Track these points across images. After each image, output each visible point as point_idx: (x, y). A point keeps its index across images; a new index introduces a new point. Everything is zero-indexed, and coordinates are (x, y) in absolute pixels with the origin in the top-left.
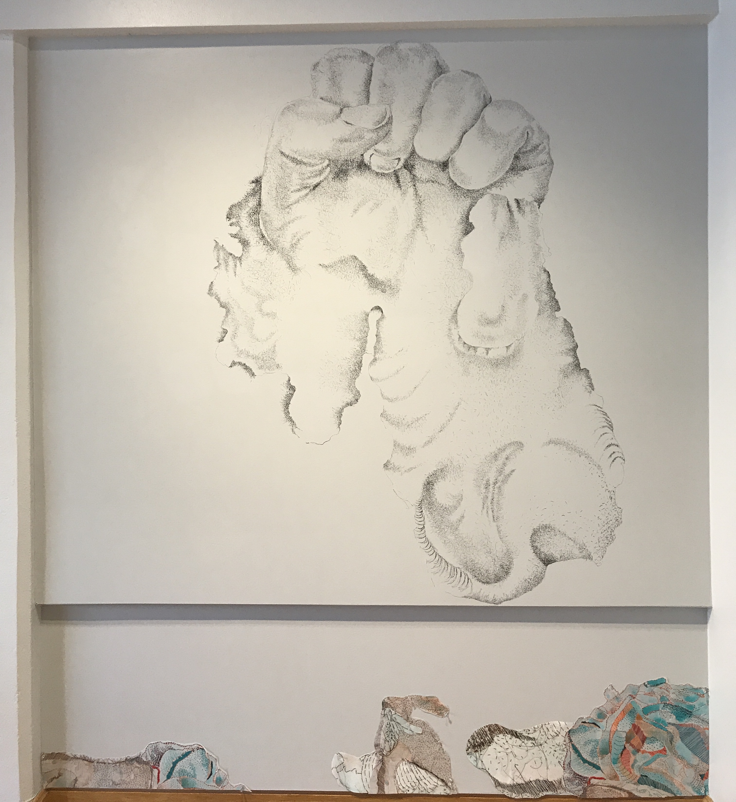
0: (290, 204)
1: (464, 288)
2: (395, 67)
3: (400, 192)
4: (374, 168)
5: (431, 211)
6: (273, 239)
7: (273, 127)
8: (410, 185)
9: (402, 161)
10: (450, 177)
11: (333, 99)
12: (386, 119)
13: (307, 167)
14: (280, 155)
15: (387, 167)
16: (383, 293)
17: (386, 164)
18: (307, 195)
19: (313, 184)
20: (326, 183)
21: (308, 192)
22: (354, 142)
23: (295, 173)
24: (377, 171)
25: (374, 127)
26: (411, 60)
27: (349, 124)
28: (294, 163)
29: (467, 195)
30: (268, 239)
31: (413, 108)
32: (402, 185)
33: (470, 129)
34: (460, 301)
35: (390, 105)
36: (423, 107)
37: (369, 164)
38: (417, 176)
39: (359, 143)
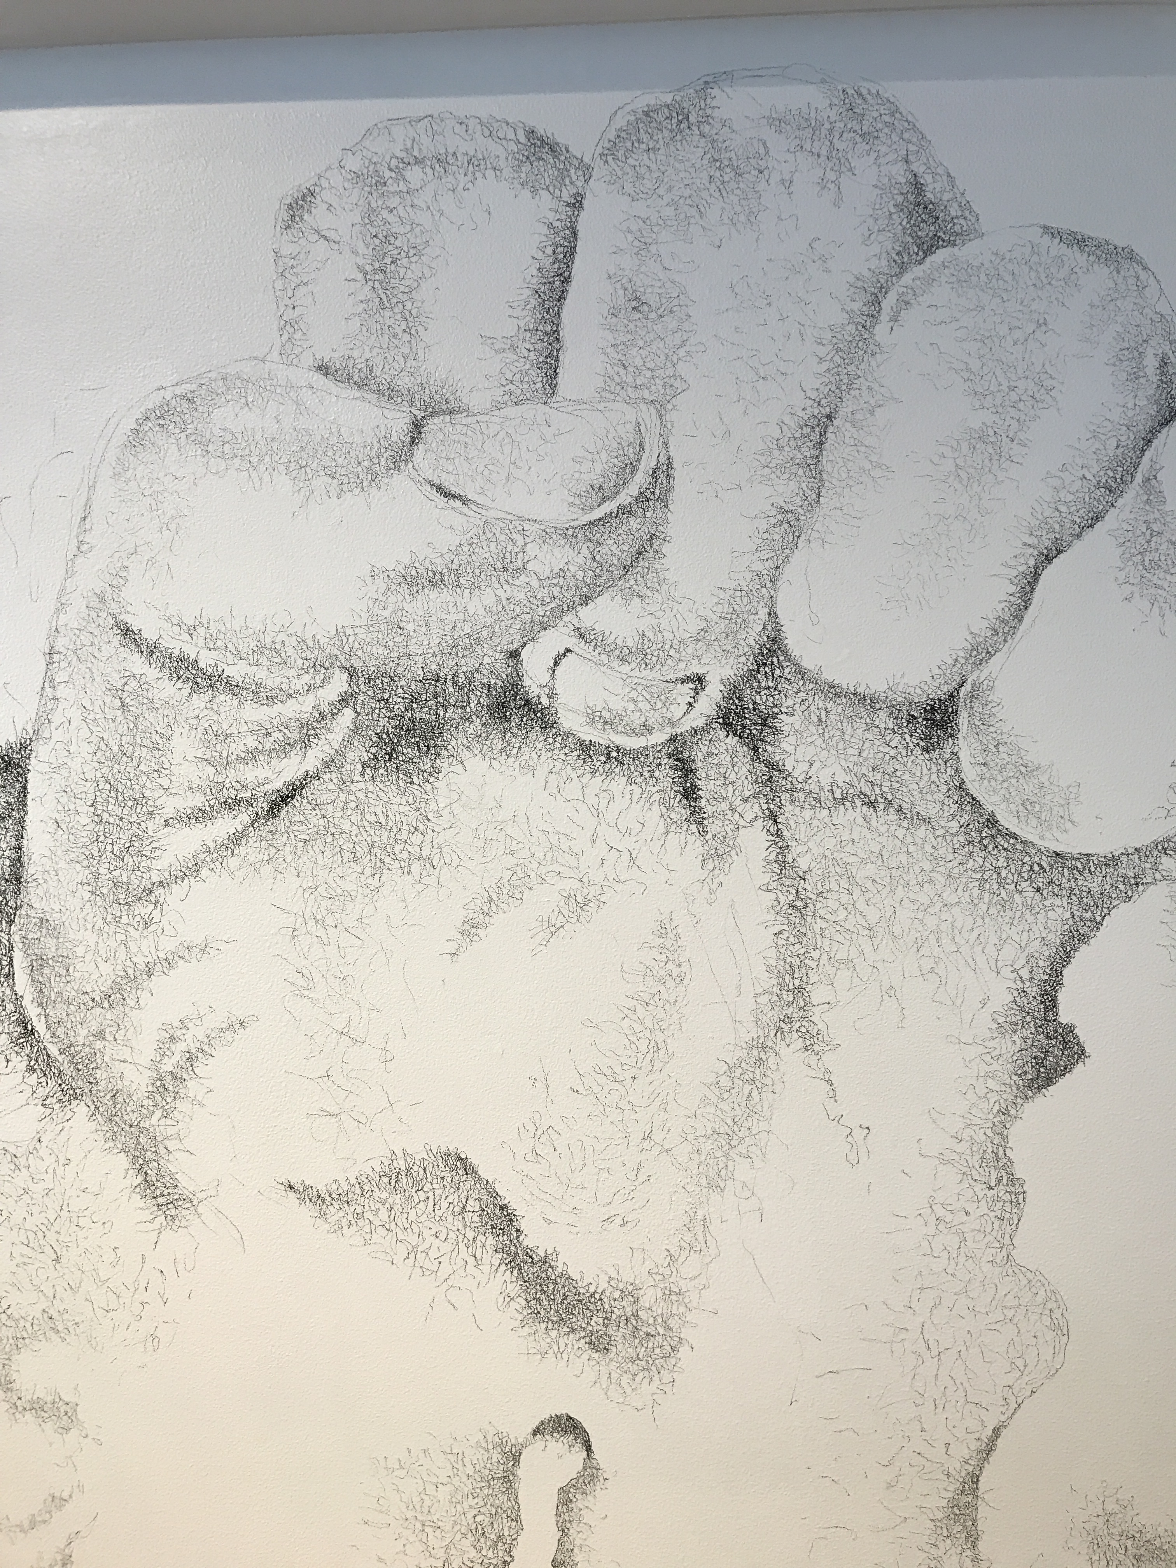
0: (156, 879)
1: (1020, 1363)
2: (693, 212)
3: (696, 846)
4: (569, 721)
5: (854, 953)
6: (71, 1045)
7: (88, 505)
8: (749, 816)
9: (714, 693)
10: (963, 782)
11: (377, 372)
12: (641, 479)
13: (240, 703)
14: (116, 640)
15: (637, 720)
16: (596, 1355)
17: (635, 701)
18: (237, 839)
19: (268, 787)
20: (331, 786)
21: (246, 828)
22: (475, 587)
23: (185, 731)
24: (587, 738)
25: (577, 513)
26: (775, 178)
27: (454, 497)
28: (179, 684)
29: (1051, 882)
30: (50, 1046)
31: (781, 424)
32: (709, 809)
33: (1079, 536)
34: (997, 1431)
35: (661, 408)
36: (829, 417)
37: (545, 701)
38: (788, 767)
39: (500, 592)
